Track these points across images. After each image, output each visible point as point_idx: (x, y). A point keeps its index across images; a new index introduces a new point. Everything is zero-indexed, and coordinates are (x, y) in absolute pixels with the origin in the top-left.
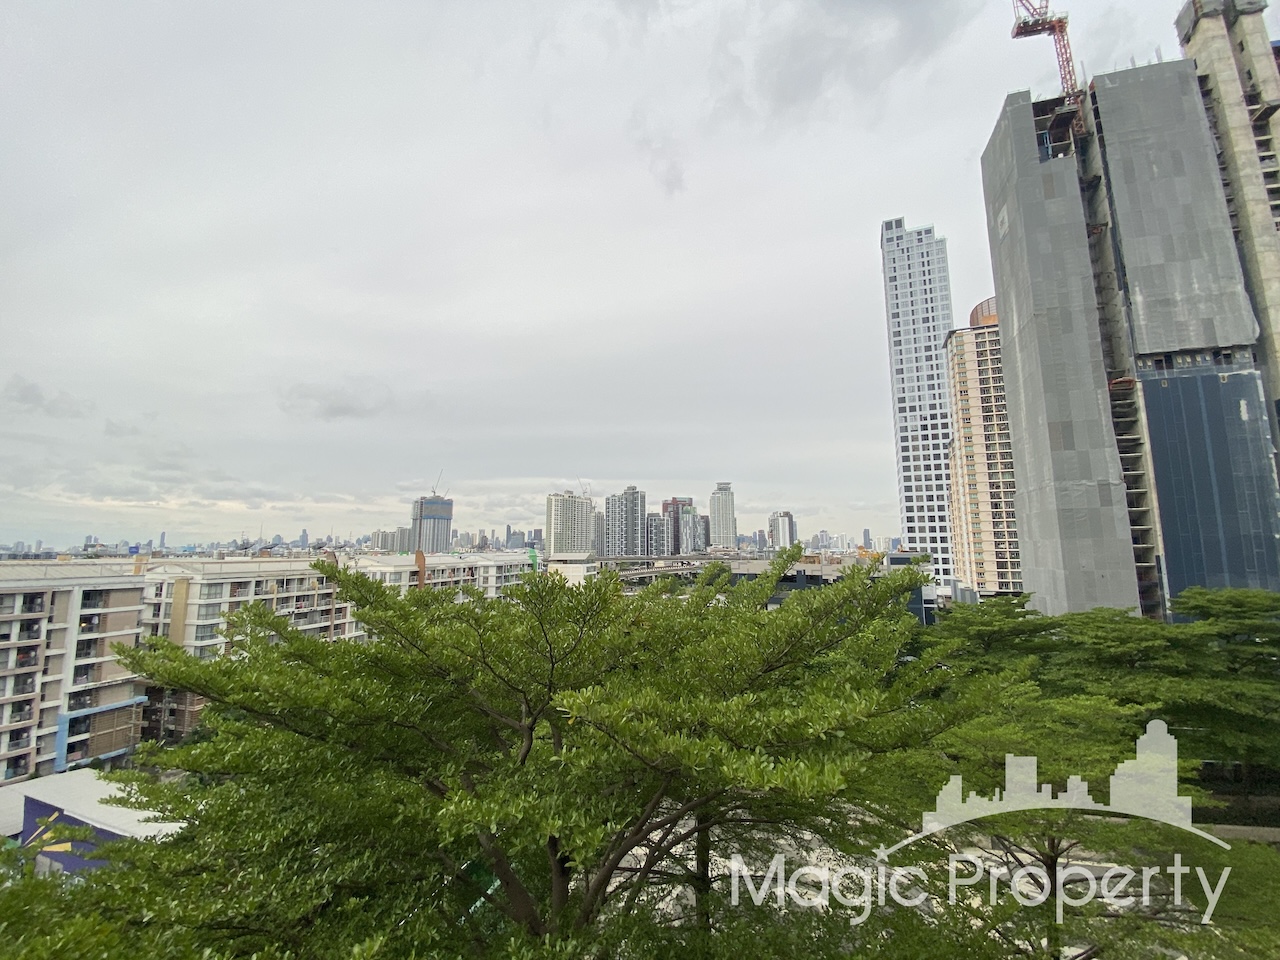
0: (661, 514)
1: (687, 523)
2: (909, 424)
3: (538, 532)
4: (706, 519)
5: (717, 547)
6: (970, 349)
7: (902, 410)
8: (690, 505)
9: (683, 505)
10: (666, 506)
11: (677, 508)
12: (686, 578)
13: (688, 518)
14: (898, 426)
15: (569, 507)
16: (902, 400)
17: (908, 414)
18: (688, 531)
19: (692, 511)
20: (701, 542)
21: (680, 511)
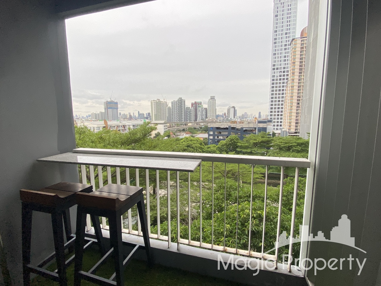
0: (191, 108)
1: (199, 110)
2: (275, 74)
3: (149, 114)
4: (206, 109)
5: (210, 118)
6: (299, 46)
7: (274, 69)
8: (201, 104)
9: (199, 104)
10: (192, 104)
11: (196, 105)
12: (198, 129)
13: (200, 109)
14: (272, 75)
15: (159, 105)
16: (274, 65)
17: (276, 71)
18: (200, 113)
19: (201, 107)
20: (204, 117)
21: (197, 106)
